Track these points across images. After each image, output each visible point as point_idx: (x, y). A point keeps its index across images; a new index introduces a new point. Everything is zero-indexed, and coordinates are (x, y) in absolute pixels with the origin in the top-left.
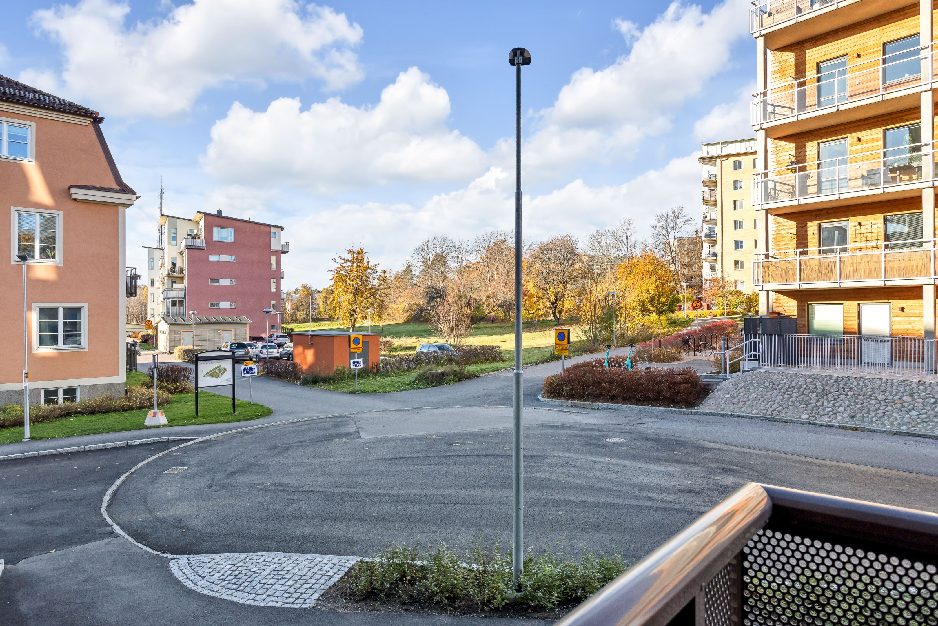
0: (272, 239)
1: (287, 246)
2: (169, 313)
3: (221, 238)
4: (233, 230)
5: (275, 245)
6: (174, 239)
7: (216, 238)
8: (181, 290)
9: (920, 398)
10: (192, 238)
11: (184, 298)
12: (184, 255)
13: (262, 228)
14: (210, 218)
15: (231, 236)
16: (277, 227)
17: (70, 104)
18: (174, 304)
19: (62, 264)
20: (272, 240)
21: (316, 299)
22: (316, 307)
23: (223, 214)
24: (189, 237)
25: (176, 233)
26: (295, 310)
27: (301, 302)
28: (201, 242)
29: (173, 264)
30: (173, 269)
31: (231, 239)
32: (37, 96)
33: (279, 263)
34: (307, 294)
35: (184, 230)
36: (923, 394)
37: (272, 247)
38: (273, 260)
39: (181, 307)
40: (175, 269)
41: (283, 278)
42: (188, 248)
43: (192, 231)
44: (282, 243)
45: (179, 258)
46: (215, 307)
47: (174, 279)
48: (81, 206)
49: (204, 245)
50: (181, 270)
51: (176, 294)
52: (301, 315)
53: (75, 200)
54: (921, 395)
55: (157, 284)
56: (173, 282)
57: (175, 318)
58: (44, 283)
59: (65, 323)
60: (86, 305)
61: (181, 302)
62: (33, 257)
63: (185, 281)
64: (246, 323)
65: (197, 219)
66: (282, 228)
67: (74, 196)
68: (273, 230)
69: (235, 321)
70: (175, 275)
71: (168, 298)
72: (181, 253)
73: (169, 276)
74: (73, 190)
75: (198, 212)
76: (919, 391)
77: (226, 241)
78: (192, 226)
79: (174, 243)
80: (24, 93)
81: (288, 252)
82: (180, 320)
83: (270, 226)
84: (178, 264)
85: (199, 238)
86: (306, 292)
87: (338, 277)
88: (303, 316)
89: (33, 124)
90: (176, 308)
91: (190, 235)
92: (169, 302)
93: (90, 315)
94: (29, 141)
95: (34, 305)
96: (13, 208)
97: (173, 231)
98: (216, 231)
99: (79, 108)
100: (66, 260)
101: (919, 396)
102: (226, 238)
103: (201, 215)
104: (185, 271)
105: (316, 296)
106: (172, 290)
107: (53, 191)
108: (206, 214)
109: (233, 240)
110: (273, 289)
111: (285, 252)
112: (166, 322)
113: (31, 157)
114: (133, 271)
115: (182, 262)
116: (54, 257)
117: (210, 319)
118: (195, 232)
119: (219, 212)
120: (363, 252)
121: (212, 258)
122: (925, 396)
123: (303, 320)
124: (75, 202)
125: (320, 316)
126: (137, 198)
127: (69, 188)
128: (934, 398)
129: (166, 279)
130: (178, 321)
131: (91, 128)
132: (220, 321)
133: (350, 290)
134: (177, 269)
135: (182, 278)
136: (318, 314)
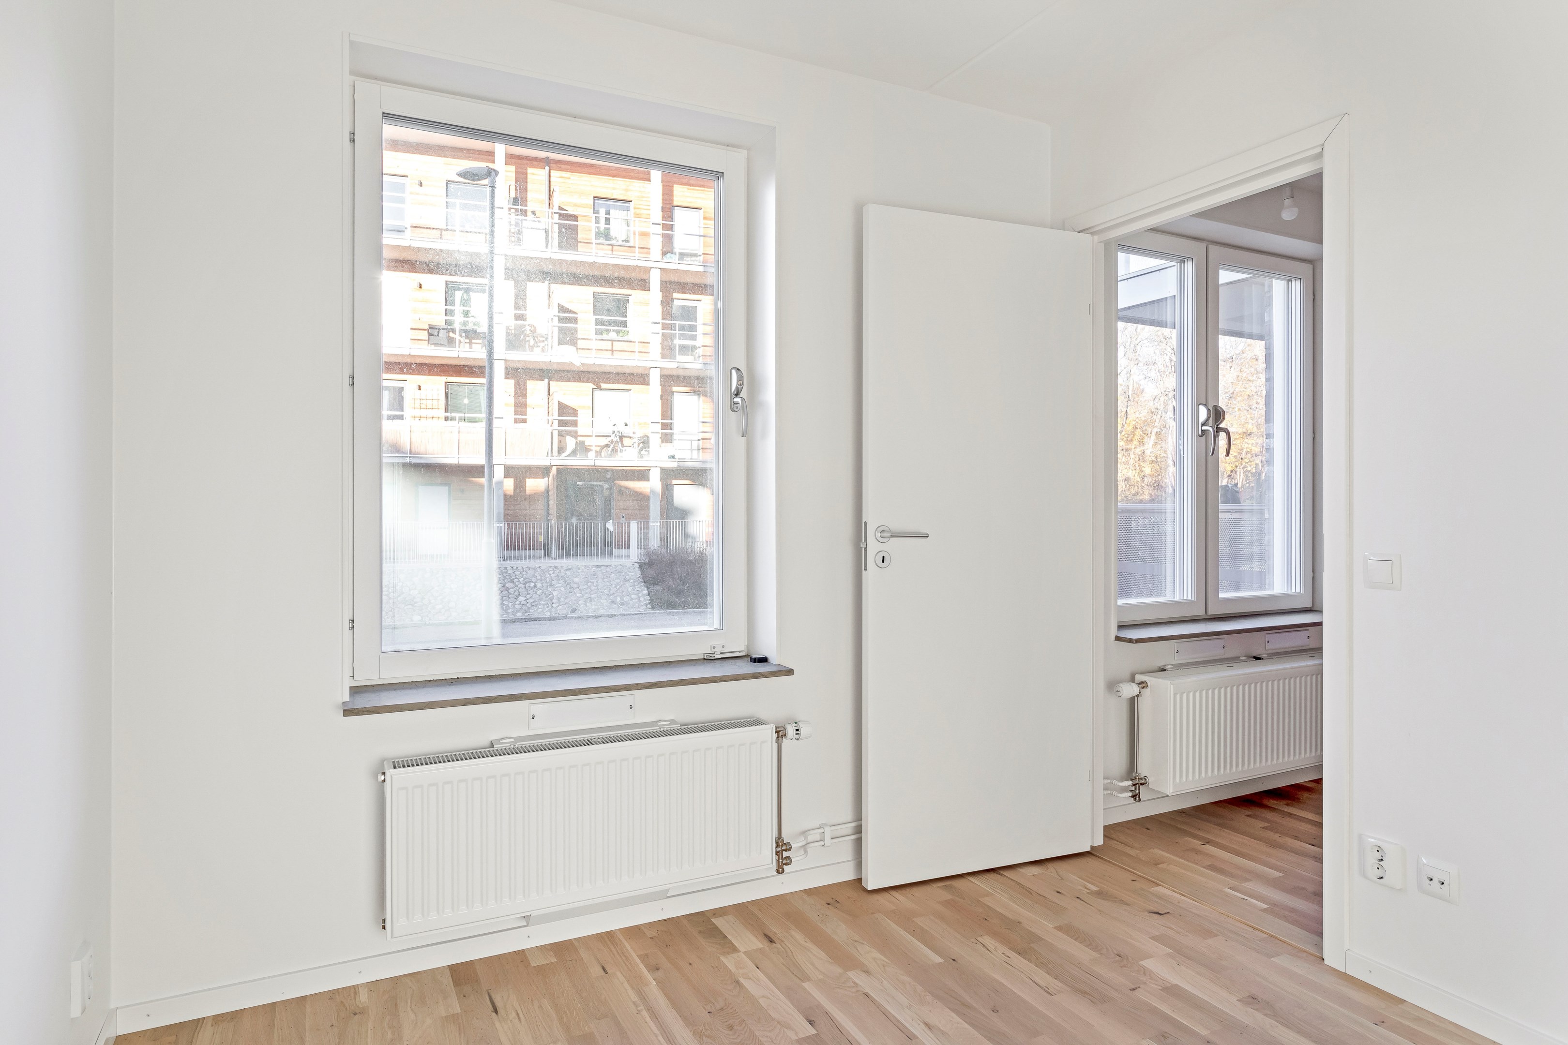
9: (521, 583)
36: (521, 580)
54: (520, 580)
76: (517, 577)
101: (519, 581)
122: (523, 580)
128: (532, 582)
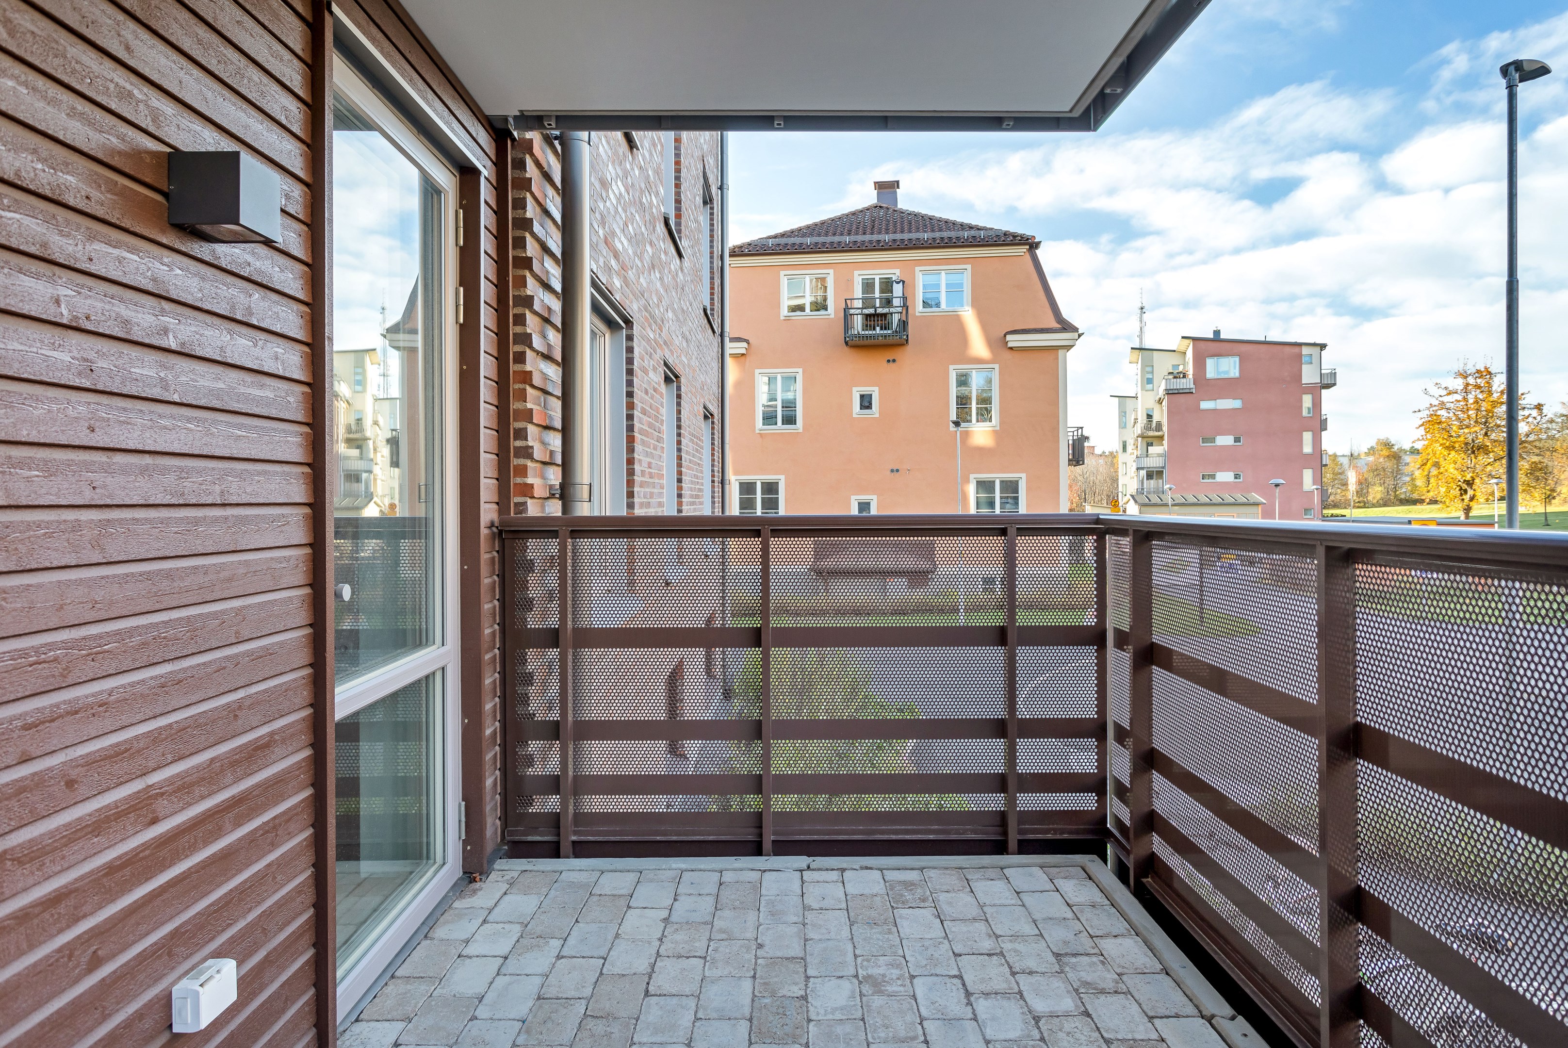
0: (1304, 366)
1: (1334, 375)
2: (1143, 489)
3: (1218, 373)
4: (1237, 359)
5: (1309, 376)
6: (1150, 381)
7: (1211, 373)
8: (1159, 455)
10: (1175, 377)
11: (1163, 467)
12: (1164, 403)
13: (1287, 349)
14: (1202, 344)
15: (1235, 368)
16: (1315, 345)
17: (1006, 234)
18: (1150, 476)
19: (998, 428)
20: (1305, 368)
21: (1407, 464)
22: (1408, 479)
23: (1222, 336)
24: (1171, 377)
25: (1152, 373)
26: (1364, 485)
27: (1376, 470)
28: (1187, 383)
29: (1149, 417)
30: (1148, 427)
31: (1235, 373)
32: (973, 233)
33: (1317, 404)
34: (1388, 456)
35: (1163, 365)
37: (1305, 380)
38: (1307, 401)
39: (1160, 481)
40: (1151, 425)
41: (1326, 429)
42: (1169, 393)
43: (1176, 366)
44: (1323, 372)
45: (1157, 408)
46: (1210, 480)
47: (1150, 440)
48: (1016, 355)
49: (1192, 386)
50: (1159, 427)
51: (1154, 462)
52: (1376, 492)
53: (1011, 348)
55: (1130, 448)
56: (1150, 444)
57: (1149, 496)
58: (981, 451)
59: (1001, 498)
60: (1023, 476)
61: (1160, 474)
62: (970, 421)
63: (1165, 442)
64: (1256, 504)
65: (1182, 349)
66: (1323, 346)
67: (1010, 345)
68: (1305, 351)
69: (1239, 501)
70: (1151, 433)
71: (1142, 468)
72: (1160, 402)
73: (1142, 436)
74: (1009, 337)
75: (1183, 337)
77: (1226, 376)
78: (1174, 359)
79: (1150, 386)
80: (960, 234)
81: (1335, 384)
82: (1155, 499)
83: (1300, 345)
84: (1156, 418)
85: (1184, 377)
86: (1385, 453)
87: (1433, 423)
88: (1379, 496)
89: (969, 267)
90: (1152, 482)
91: (1172, 373)
92: (1143, 473)
93: (1029, 489)
94: (965, 289)
95: (972, 476)
96: (951, 367)
97: (1149, 369)
98: (1210, 363)
99: (1015, 236)
100: (1002, 423)
102: (1227, 372)
103: (1187, 341)
104: (1165, 428)
105: (1407, 459)
106: (1147, 456)
107: (990, 342)
108: (1194, 339)
109: (1237, 375)
110: (1307, 449)
111: (1328, 386)
112: (1136, 501)
113: (968, 304)
114: (1080, 431)
115: (1161, 415)
116: (990, 420)
117: (1199, 498)
118: (1181, 368)
119: (1217, 333)
120: (1490, 373)
121: (1205, 405)
123: (1381, 502)
124: (1012, 352)
125: (1415, 496)
126: (1079, 336)
127: (1005, 336)
129: (1140, 439)
130: (1153, 501)
131: (1028, 257)
132: (1214, 501)
133: (1457, 445)
134: (1154, 425)
135: (1161, 438)
136: (1412, 492)
